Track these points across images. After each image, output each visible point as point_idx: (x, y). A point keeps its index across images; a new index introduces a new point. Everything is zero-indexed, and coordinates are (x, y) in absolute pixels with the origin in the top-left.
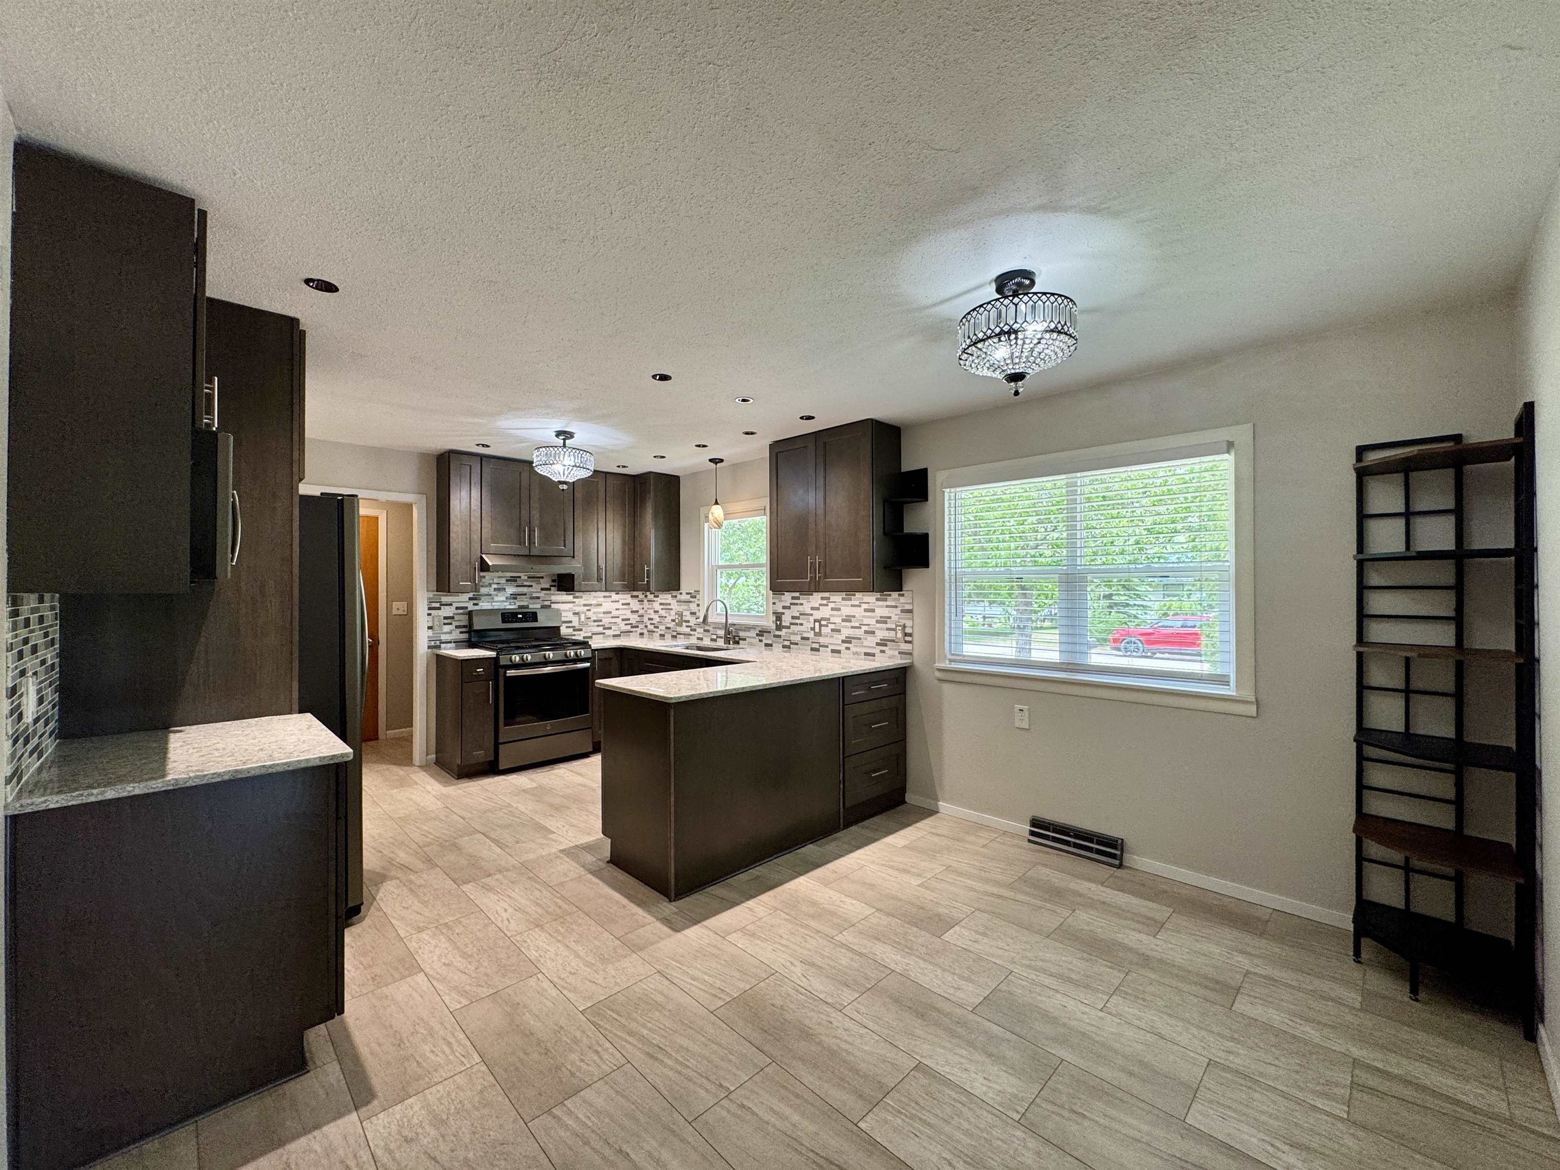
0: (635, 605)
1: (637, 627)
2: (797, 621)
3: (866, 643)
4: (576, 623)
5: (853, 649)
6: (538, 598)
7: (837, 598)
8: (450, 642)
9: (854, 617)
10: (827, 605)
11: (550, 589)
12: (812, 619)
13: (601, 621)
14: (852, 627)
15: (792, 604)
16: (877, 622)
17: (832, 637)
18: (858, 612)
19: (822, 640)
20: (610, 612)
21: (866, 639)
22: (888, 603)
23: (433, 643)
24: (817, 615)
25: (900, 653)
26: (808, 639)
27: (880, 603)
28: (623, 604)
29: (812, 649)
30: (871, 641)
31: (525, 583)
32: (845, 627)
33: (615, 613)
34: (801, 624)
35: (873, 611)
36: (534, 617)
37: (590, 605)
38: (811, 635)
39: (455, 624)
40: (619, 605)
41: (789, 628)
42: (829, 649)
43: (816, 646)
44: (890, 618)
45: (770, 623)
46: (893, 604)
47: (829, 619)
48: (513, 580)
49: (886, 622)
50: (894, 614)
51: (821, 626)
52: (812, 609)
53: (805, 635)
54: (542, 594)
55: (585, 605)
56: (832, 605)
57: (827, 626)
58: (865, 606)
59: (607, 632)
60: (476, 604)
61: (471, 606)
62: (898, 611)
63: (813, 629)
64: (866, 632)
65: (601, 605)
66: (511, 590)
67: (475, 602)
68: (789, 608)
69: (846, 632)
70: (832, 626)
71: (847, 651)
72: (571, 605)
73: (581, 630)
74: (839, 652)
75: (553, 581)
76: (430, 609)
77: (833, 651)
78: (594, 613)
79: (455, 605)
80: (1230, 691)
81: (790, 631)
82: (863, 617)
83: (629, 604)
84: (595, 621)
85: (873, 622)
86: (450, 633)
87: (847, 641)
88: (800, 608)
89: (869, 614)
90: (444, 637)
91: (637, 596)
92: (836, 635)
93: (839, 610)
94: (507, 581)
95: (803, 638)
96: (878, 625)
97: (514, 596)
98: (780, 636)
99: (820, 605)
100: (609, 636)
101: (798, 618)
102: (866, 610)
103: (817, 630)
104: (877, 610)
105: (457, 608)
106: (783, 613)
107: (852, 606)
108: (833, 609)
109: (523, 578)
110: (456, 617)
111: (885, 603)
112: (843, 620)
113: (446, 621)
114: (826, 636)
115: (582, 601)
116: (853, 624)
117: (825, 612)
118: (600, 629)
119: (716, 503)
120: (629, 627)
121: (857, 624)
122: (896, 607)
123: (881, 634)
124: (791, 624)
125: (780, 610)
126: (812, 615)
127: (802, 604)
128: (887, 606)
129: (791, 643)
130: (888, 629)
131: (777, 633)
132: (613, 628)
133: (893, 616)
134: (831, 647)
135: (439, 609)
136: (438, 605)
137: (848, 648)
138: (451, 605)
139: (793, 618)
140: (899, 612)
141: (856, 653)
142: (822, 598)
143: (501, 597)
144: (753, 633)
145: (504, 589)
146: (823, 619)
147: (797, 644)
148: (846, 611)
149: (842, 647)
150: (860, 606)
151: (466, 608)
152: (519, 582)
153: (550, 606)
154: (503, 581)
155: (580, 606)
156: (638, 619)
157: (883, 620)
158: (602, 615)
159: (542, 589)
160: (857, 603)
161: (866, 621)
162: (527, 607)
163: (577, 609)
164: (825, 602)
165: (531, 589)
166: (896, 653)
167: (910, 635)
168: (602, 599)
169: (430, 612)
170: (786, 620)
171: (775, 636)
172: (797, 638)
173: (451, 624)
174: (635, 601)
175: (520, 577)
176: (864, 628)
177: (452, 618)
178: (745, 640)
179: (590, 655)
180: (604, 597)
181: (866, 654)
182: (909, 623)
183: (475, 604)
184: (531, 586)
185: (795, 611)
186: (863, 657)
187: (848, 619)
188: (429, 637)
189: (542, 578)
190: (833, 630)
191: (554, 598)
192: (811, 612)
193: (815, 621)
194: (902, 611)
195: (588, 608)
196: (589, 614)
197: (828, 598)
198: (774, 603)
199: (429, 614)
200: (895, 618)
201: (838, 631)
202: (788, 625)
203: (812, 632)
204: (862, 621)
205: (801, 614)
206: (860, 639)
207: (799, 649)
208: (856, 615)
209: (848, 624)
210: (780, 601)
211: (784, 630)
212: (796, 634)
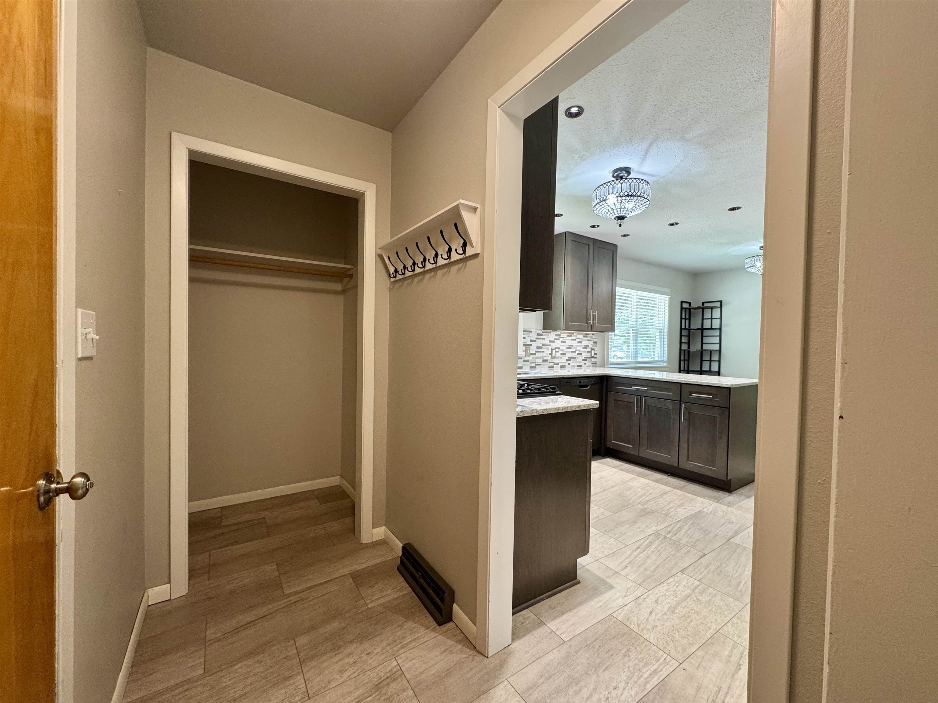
2: (540, 350)
3: (578, 360)
5: (572, 364)
9: (573, 346)
10: (559, 339)
12: (550, 348)
14: (572, 352)
15: (537, 338)
17: (561, 358)
18: (575, 343)
19: (555, 361)
21: (578, 358)
24: (553, 345)
25: (592, 363)
26: (547, 361)
29: (550, 367)
30: (580, 359)
32: (569, 352)
34: (543, 352)
38: (549, 358)
41: (535, 354)
42: (559, 366)
43: (552, 364)
44: (588, 346)
45: (521, 352)
46: (590, 339)
47: (559, 348)
50: (590, 344)
51: (556, 352)
52: (550, 341)
53: (546, 358)
56: (561, 339)
58: (578, 340)
63: (551, 354)
68: (535, 341)
69: (569, 355)
70: (561, 352)
71: (569, 366)
77: (562, 367)
80: (665, 364)
81: (535, 356)
82: (577, 346)
85: (581, 348)
87: (569, 359)
88: (543, 341)
89: (580, 344)
92: (563, 357)
93: (565, 342)
95: (544, 361)
96: (584, 350)
98: (528, 361)
99: (555, 339)
101: (541, 348)
102: (579, 342)
103: (553, 355)
104: (583, 342)
106: (531, 345)
107: (572, 340)
108: (562, 342)
111: (587, 339)
112: (568, 348)
114: (558, 358)
117: (558, 343)
121: (574, 350)
122: (591, 340)
123: (585, 355)
124: (536, 352)
125: (529, 343)
126: (550, 345)
127: (544, 339)
129: (536, 365)
130: (588, 352)
131: (527, 359)
133: (590, 345)
139: (538, 347)
140: (592, 343)
141: (574, 366)
142: (556, 335)
146: (557, 348)
147: (540, 365)
148: (569, 343)
149: (566, 364)
150: (576, 340)
157: (585, 348)
160: (574, 338)
161: (578, 348)
164: (557, 337)
170: (533, 349)
171: (525, 361)
172: (540, 361)
176: (577, 352)
181: (578, 366)
182: (595, 348)
185: (539, 343)
190: (562, 354)
193: (552, 349)
194: (594, 342)
197: (560, 335)
198: (524, 338)
200: (590, 346)
201: (565, 354)
202: (535, 352)
203: (550, 356)
204: (576, 348)
205: (543, 345)
206: (575, 358)
207: (541, 367)
208: (574, 345)
209: (569, 350)
210: (528, 336)
211: (532, 356)
212: (540, 358)
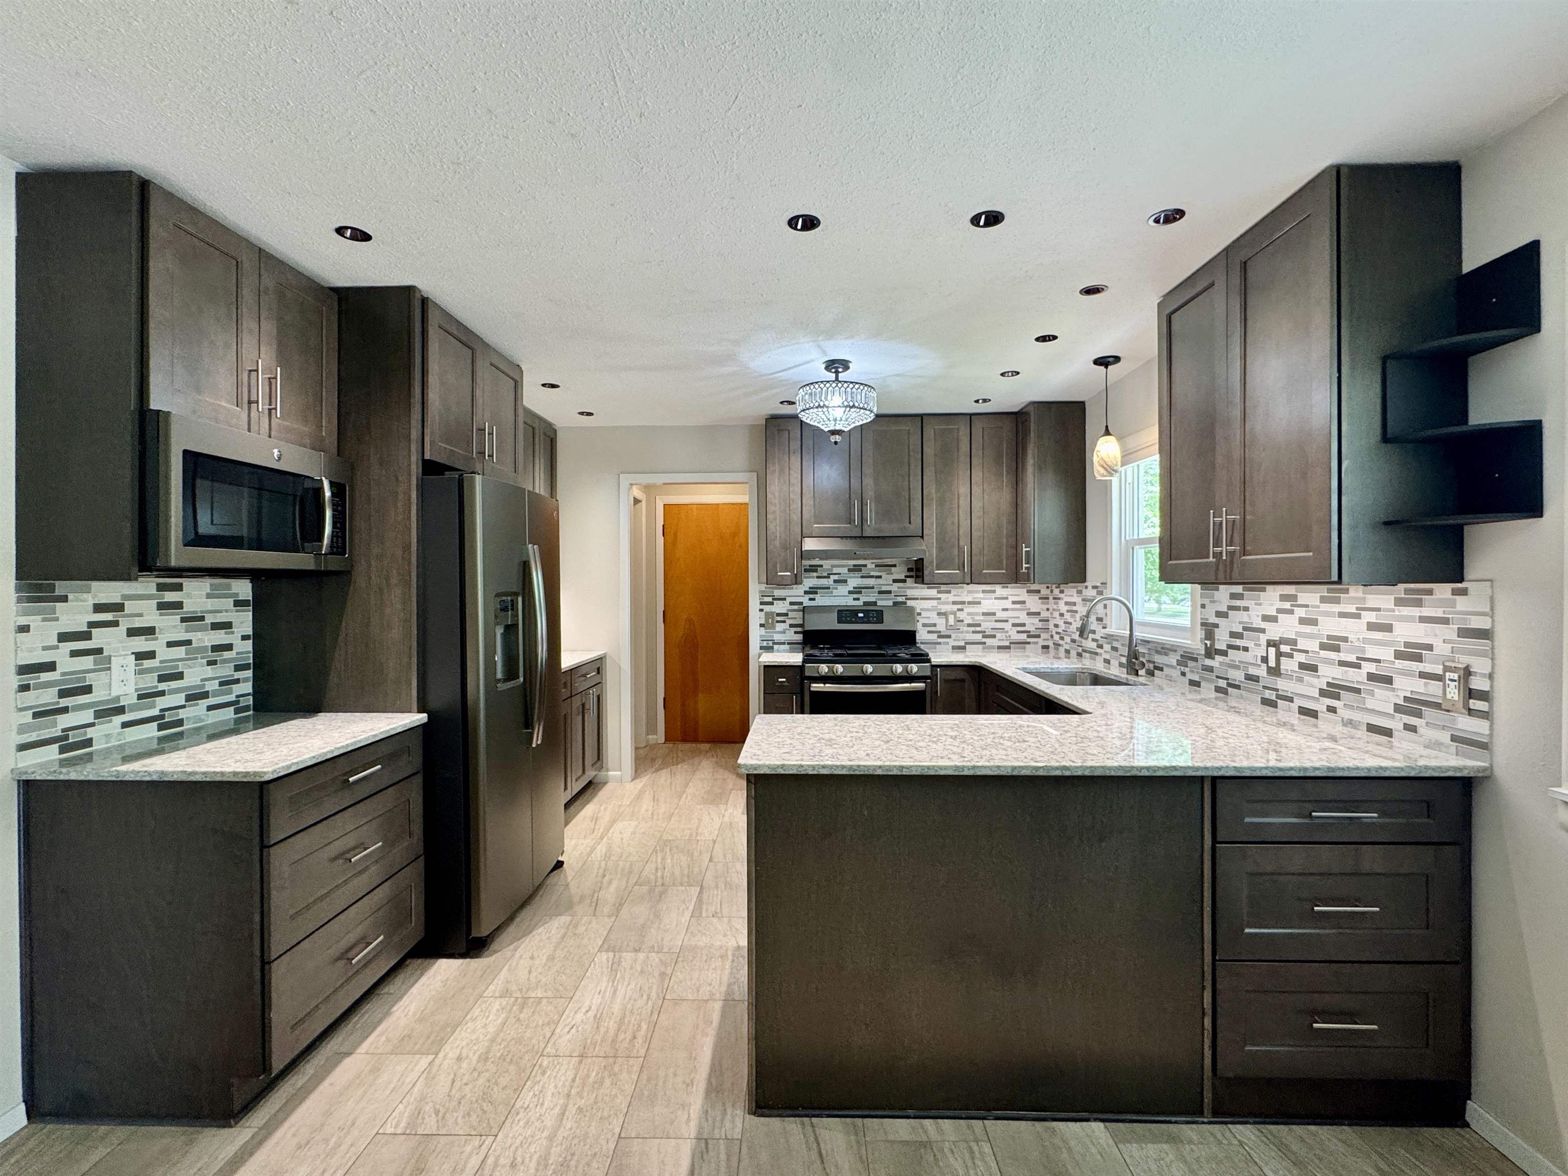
0: (1034, 603)
1: (1038, 636)
2: (1238, 642)
3: (1370, 703)
4: (941, 627)
5: (1344, 713)
6: (890, 592)
7: (1310, 596)
8: (784, 643)
9: (1345, 639)
10: (1291, 612)
11: (904, 581)
12: (1263, 639)
13: (979, 625)
14: (1342, 663)
15: (1230, 608)
16: (1399, 655)
17: (1300, 680)
18: (1354, 630)
19: (1282, 684)
20: (994, 614)
21: (1372, 693)
22: (1427, 612)
23: (765, 644)
24: (1274, 631)
25: (1455, 739)
26: (1257, 679)
27: (1406, 611)
28: (1014, 603)
29: (1266, 702)
30: (1383, 699)
31: (872, 574)
32: (1327, 662)
33: (1001, 615)
34: (1246, 649)
35: (1388, 628)
36: (878, 616)
37: (963, 603)
38: (1262, 672)
39: (789, 622)
40: (1007, 604)
41: (1224, 653)
42: (1295, 706)
43: (1271, 695)
44: (1430, 647)
45: (1195, 643)
46: (1438, 613)
47: (1295, 642)
48: (856, 569)
49: (1419, 658)
50: (1441, 639)
51: (1279, 655)
52: (1266, 618)
53: (1252, 671)
54: (895, 587)
55: (954, 603)
56: (1300, 612)
57: (1290, 656)
58: (1369, 617)
59: (989, 641)
60: (814, 599)
61: (806, 602)
62: (1450, 632)
63: (1265, 660)
64: (1371, 677)
65: (979, 603)
66: (854, 582)
67: (812, 596)
68: (1226, 615)
69: (1329, 673)
70: (1300, 658)
71: (1330, 716)
72: (935, 603)
73: (949, 637)
74: (1313, 714)
75: (909, 570)
76: (762, 603)
77: (1303, 711)
78: (969, 614)
79: (789, 600)
81: (1226, 660)
82: (1365, 641)
83: (1024, 602)
84: (969, 625)
85: (1387, 654)
86: (784, 632)
87: (1332, 691)
88: (1243, 616)
89: (1378, 635)
90: (777, 637)
91: (1039, 591)
92: (1308, 677)
93: (1315, 622)
94: (849, 570)
95: (1248, 677)
96: (1401, 664)
97: (857, 591)
98: (1211, 669)
99: (1280, 611)
100: (992, 647)
101: (1240, 636)
102: (1371, 627)
103: (1272, 663)
104: (1399, 628)
105: (792, 604)
106: (1217, 626)
107: (1342, 615)
108: (1302, 621)
109: (869, 566)
110: (791, 614)
111: (1416, 612)
112: (1323, 647)
113: (779, 618)
114: (1290, 677)
115: (951, 597)
116: (1344, 656)
117: (1287, 627)
118: (979, 637)
119: (1107, 433)
120: (1023, 637)
121: (1352, 658)
122: (1445, 621)
123: (1407, 686)
124: (1230, 647)
125: (1213, 619)
126: (1263, 631)
127: (1246, 609)
128: (1423, 619)
129: (1230, 685)
130: (1423, 675)
131: (1208, 662)
132: (999, 635)
133: (1438, 644)
134: (1298, 702)
135: (772, 603)
136: (770, 599)
137: (1332, 710)
138: (785, 599)
139: (1233, 635)
140: (1454, 635)
141: (1350, 723)
142: (1284, 598)
143: (843, 590)
144: (1173, 659)
145: (845, 581)
146: (1283, 641)
147: (1238, 687)
148: (1331, 626)
149: (1321, 706)
150: (1359, 616)
151: (801, 603)
152: (864, 571)
153: (905, 603)
154: (845, 570)
155: (947, 603)
156: (1040, 625)
157: (1413, 653)
158: (982, 618)
159: (895, 581)
160: (1352, 609)
161: (1371, 653)
162: (875, 603)
163: (944, 608)
164: (1287, 605)
165: (879, 581)
166: (1445, 737)
167: (1484, 696)
168: (981, 595)
169: (762, 607)
170: (1222, 638)
171: (1205, 668)
172: (1237, 676)
173: (784, 622)
174: (1036, 598)
175: (865, 566)
176: (1370, 668)
177: (786, 615)
178: (1161, 669)
179: (928, 673)
180: (984, 592)
181: (1373, 730)
182: (1480, 666)
183: (810, 599)
184: (880, 577)
185: (1235, 621)
186: (1363, 733)
187: (1332, 645)
188: (761, 636)
189: (895, 566)
190: (1302, 666)
191: (910, 593)
192: (1263, 625)
193: (1270, 644)
194: (1465, 633)
195: (960, 607)
196: (960, 615)
197: (1294, 598)
198: (1203, 606)
199: (761, 610)
200: (1441, 649)
201: (1313, 668)
202: (1225, 648)
203: (1264, 666)
204: (1363, 650)
205: (1245, 629)
206: (1358, 691)
207: (1242, 697)
208: (1351, 637)
209: (1332, 655)
210: (1211, 602)
211: (1218, 658)
212: (1237, 667)
